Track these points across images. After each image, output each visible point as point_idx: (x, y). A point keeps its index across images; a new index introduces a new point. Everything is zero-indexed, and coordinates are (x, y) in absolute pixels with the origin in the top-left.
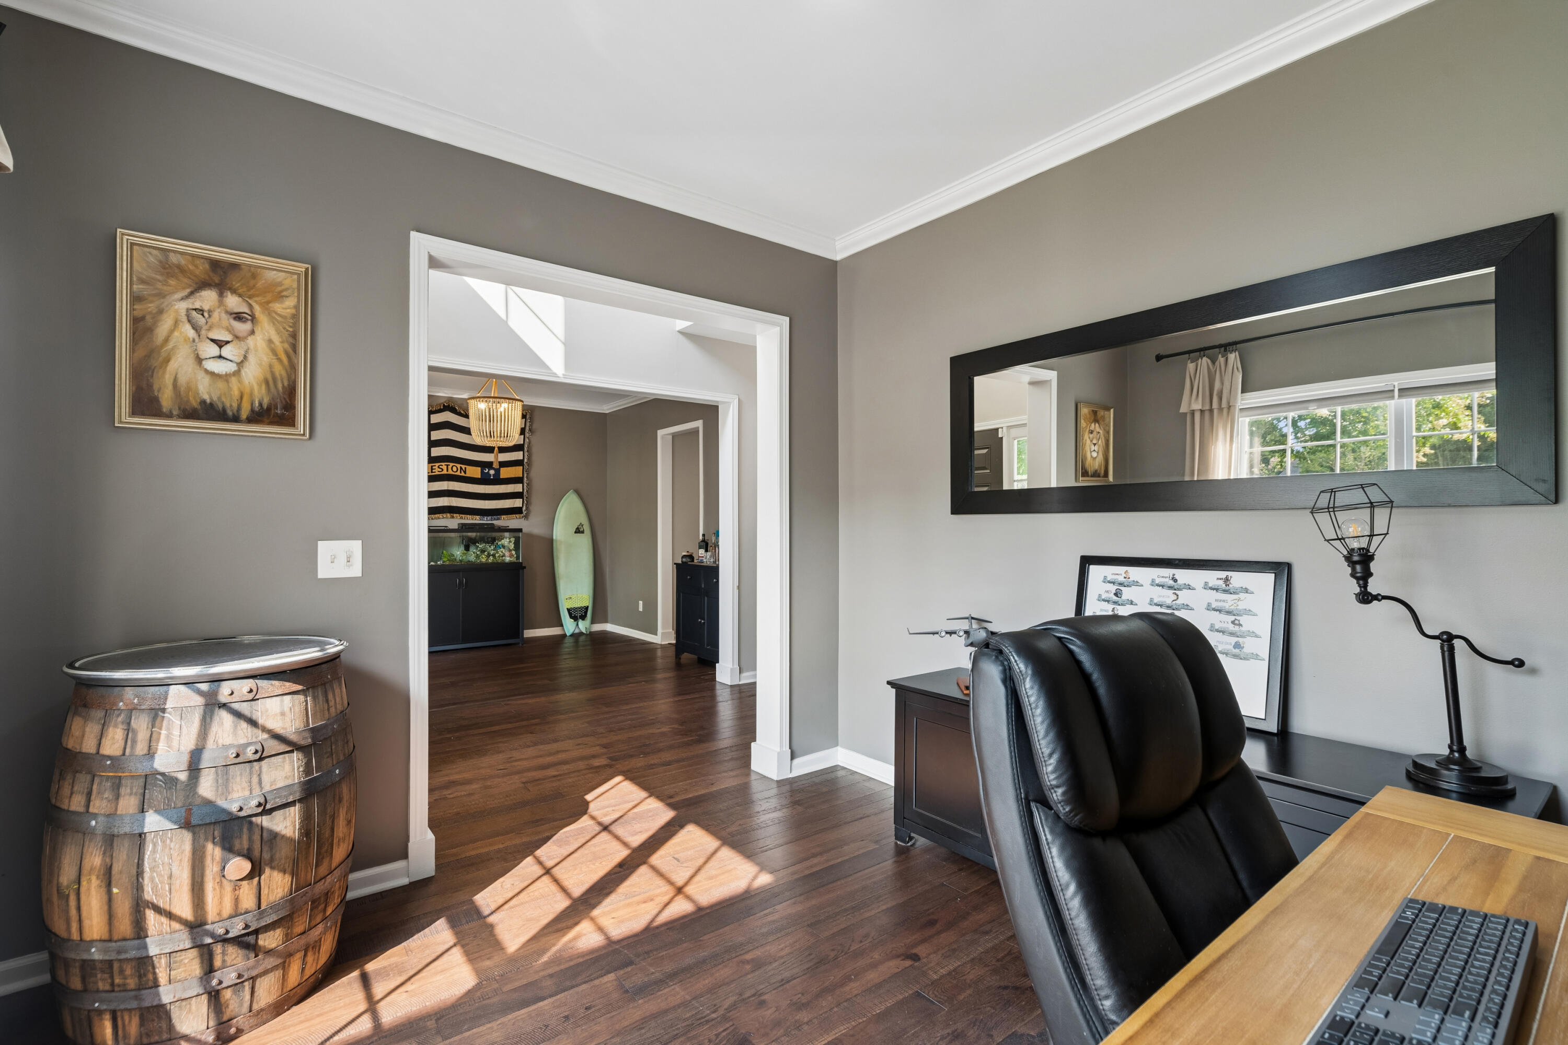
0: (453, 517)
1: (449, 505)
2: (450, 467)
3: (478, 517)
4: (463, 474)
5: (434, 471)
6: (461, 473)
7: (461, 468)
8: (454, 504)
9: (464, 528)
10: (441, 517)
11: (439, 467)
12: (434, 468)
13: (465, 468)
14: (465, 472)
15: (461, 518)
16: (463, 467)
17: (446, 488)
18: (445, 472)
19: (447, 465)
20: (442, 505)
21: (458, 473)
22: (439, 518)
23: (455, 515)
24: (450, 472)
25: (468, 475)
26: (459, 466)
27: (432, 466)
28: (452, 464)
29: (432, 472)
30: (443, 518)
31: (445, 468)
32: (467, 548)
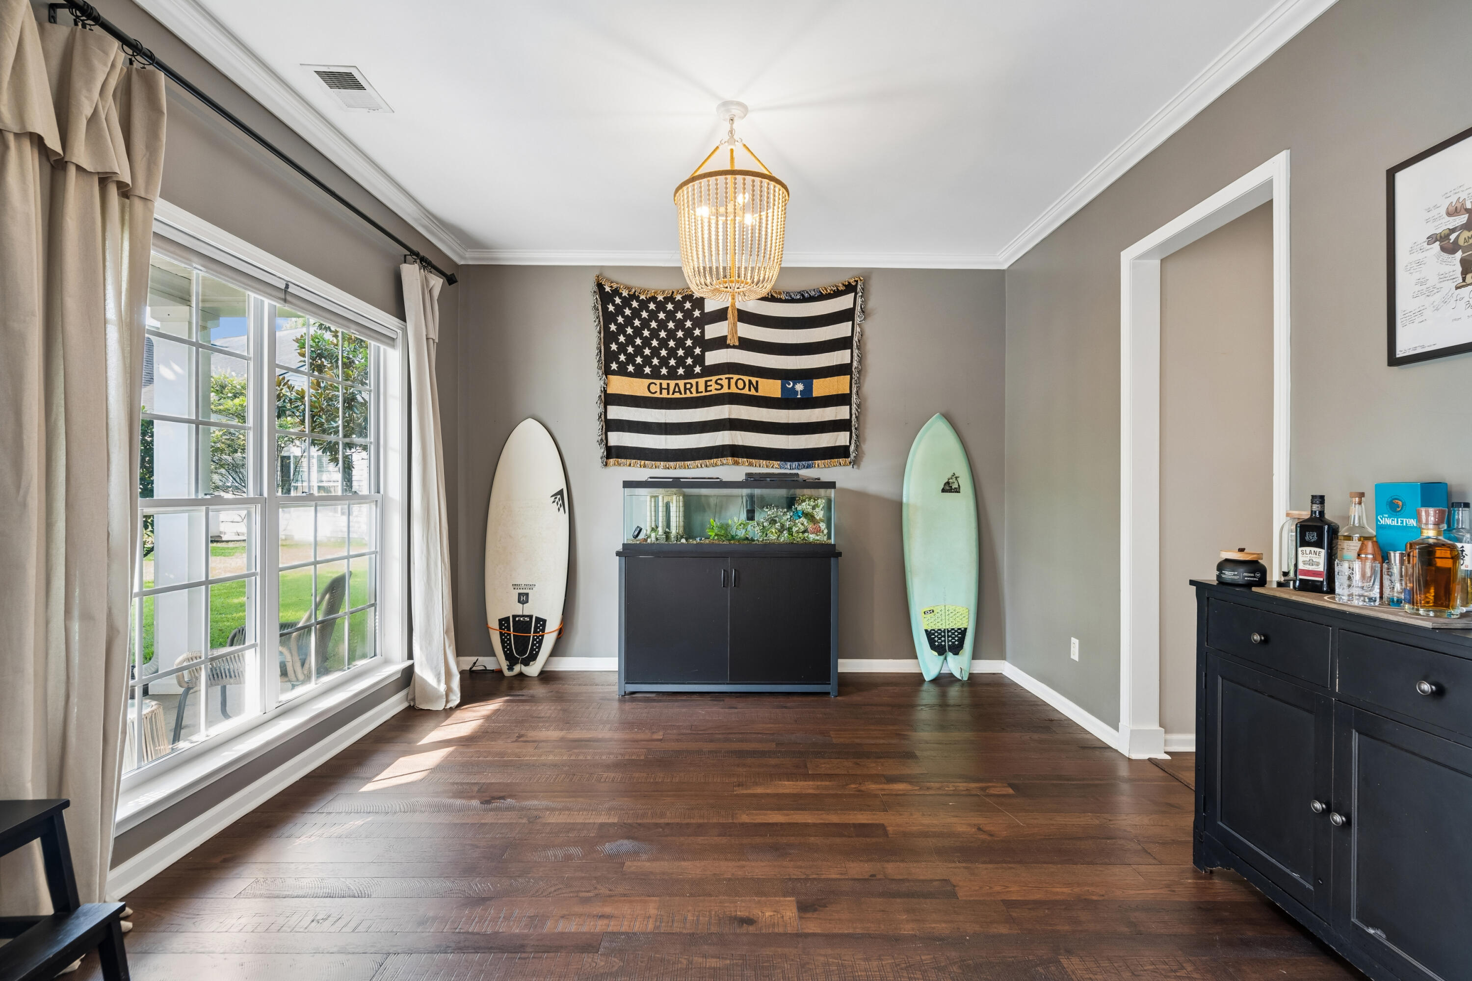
0: (736, 463)
1: (731, 444)
2: (733, 382)
3: (776, 464)
4: (753, 392)
5: (709, 389)
6: (750, 390)
7: (750, 382)
8: (740, 443)
9: (753, 480)
10: (719, 463)
11: (716, 382)
12: (709, 383)
13: (757, 382)
14: (756, 389)
15: (751, 465)
16: (754, 380)
17: (726, 416)
18: (725, 390)
19: (729, 379)
20: (721, 444)
21: (746, 391)
22: (716, 465)
23: (740, 460)
24: (734, 390)
25: (760, 393)
26: (746, 379)
27: (706, 382)
28: (736, 377)
29: (706, 391)
30: (723, 464)
31: (725, 383)
32: (751, 516)
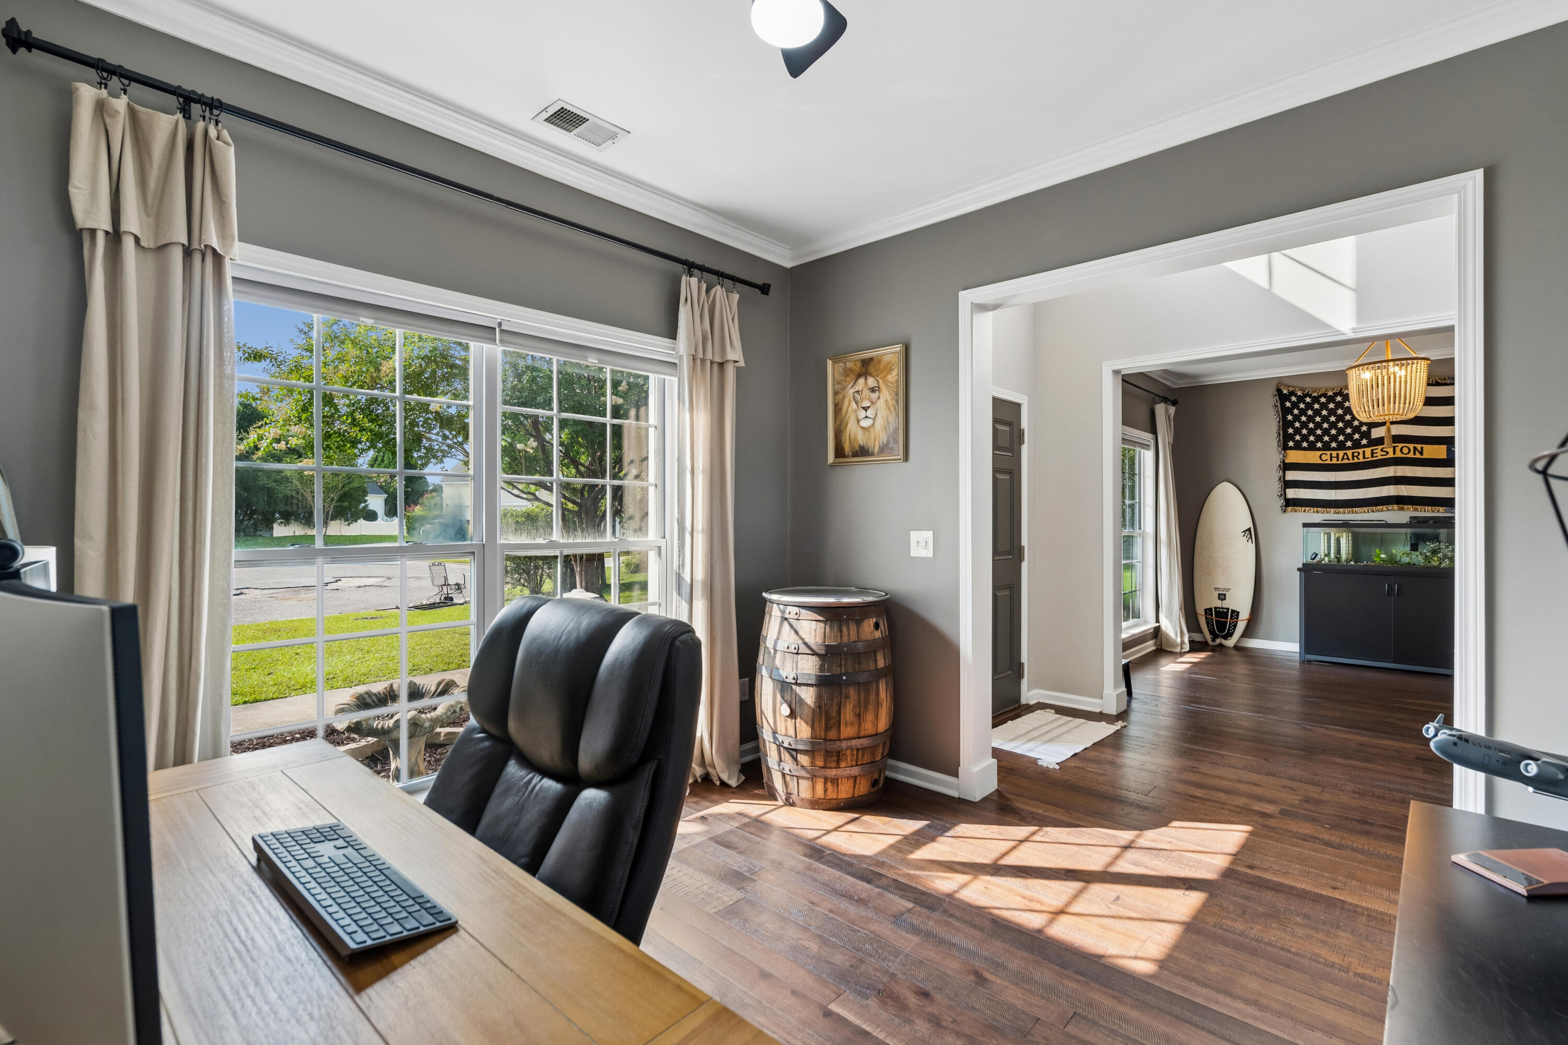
0: (1403, 509)
1: (1396, 494)
2: (1398, 449)
3: (1441, 509)
4: (1418, 456)
5: (1375, 455)
6: (1415, 454)
7: (1415, 448)
9: (1416, 522)
10: (1385, 509)
11: (1382, 450)
12: (1375, 451)
13: (1422, 448)
14: (1421, 453)
15: (1416, 510)
16: (1419, 446)
17: (1392, 475)
18: (1391, 455)
19: (1394, 448)
20: (1387, 495)
21: (1411, 455)
22: (1382, 510)
23: (1406, 507)
24: (1399, 454)
25: (1425, 456)
26: (1411, 446)
27: (1372, 450)
28: (1400, 445)
29: (1372, 456)
30: (1389, 510)
31: (1391, 450)
32: (1414, 547)
